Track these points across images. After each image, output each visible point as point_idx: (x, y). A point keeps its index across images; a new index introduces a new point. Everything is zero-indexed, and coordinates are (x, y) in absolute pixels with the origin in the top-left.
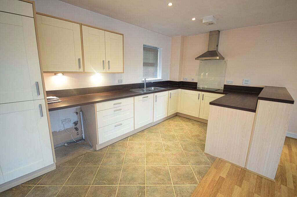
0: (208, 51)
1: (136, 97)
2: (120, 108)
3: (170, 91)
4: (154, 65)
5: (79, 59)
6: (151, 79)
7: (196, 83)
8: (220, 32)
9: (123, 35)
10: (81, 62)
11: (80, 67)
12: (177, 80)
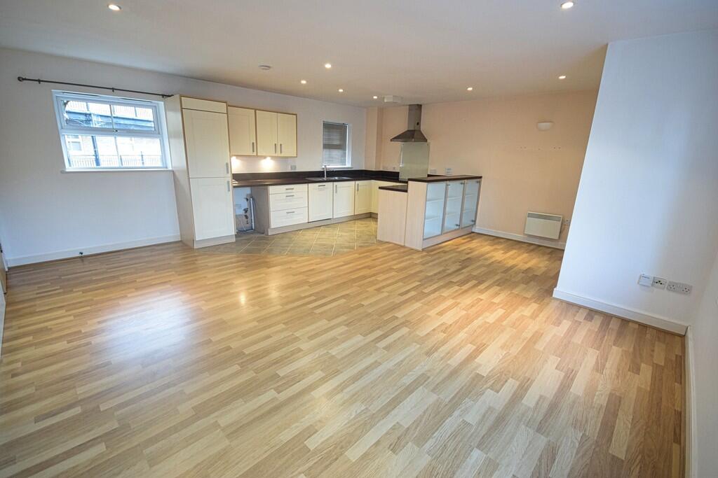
0: (408, 131)
1: (310, 185)
2: (292, 194)
3: (357, 182)
4: (341, 147)
5: (253, 143)
6: (335, 166)
7: (398, 173)
8: (423, 106)
9: (296, 115)
10: (254, 146)
11: (253, 151)
12: (373, 169)
